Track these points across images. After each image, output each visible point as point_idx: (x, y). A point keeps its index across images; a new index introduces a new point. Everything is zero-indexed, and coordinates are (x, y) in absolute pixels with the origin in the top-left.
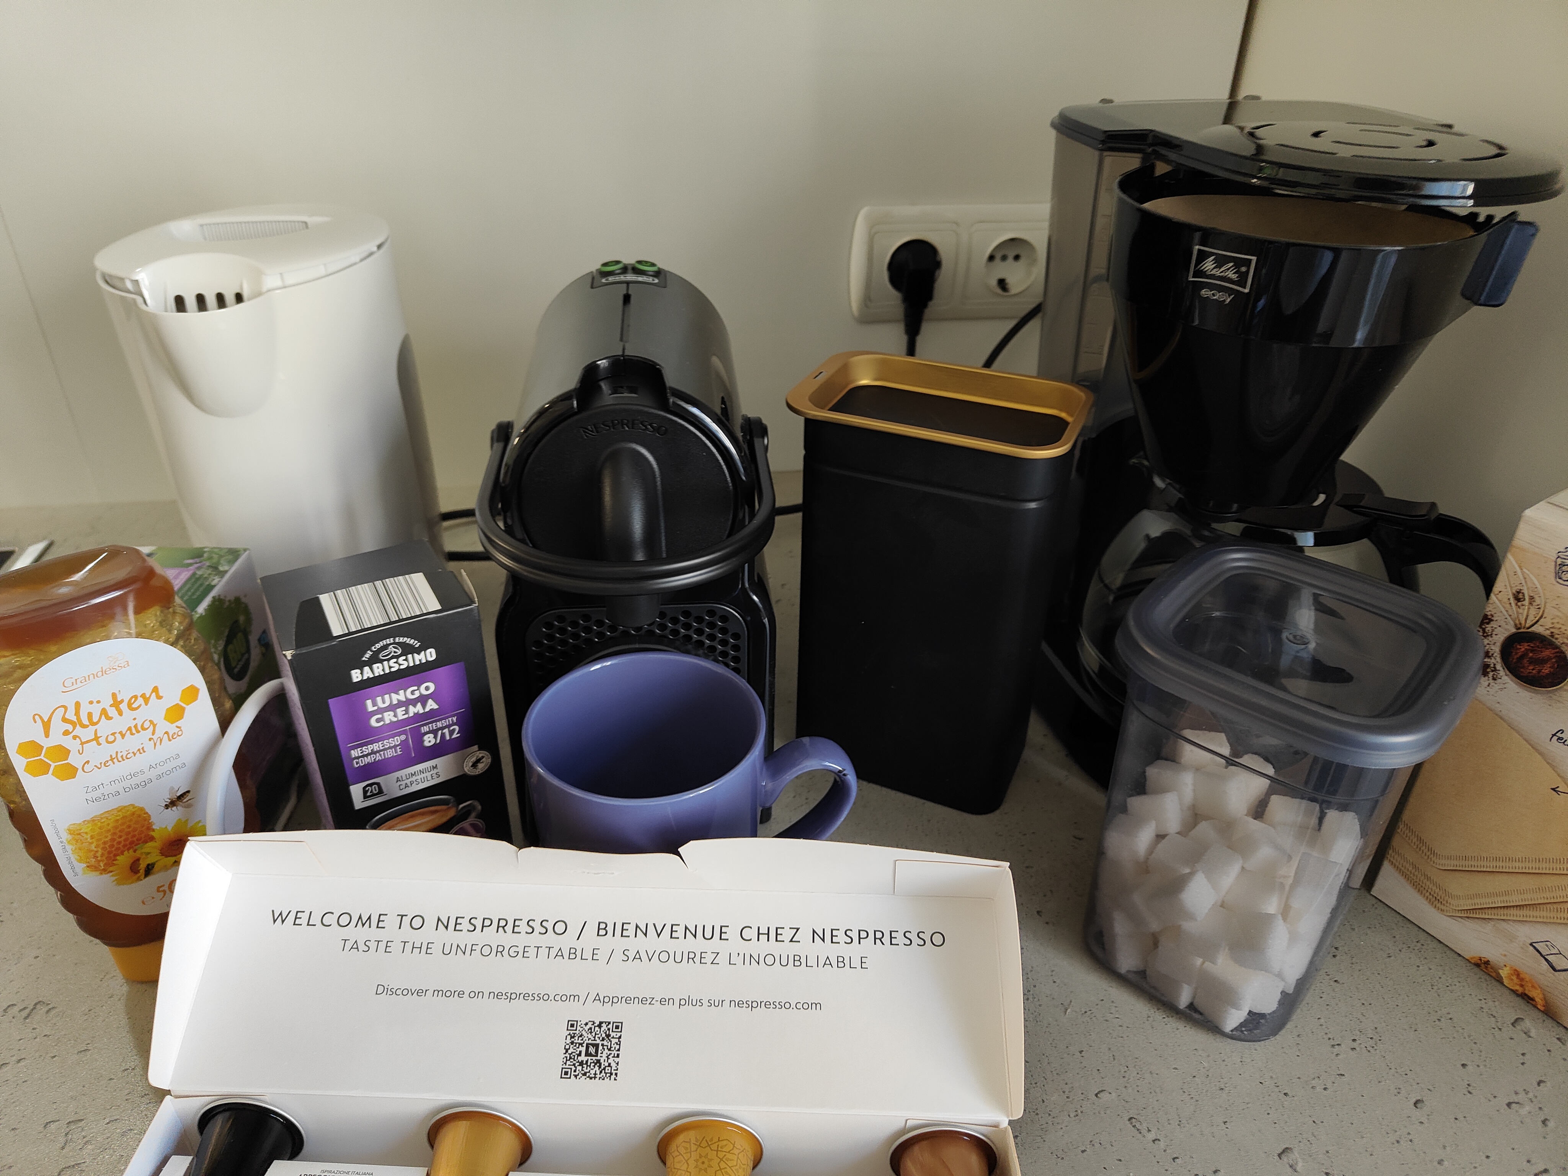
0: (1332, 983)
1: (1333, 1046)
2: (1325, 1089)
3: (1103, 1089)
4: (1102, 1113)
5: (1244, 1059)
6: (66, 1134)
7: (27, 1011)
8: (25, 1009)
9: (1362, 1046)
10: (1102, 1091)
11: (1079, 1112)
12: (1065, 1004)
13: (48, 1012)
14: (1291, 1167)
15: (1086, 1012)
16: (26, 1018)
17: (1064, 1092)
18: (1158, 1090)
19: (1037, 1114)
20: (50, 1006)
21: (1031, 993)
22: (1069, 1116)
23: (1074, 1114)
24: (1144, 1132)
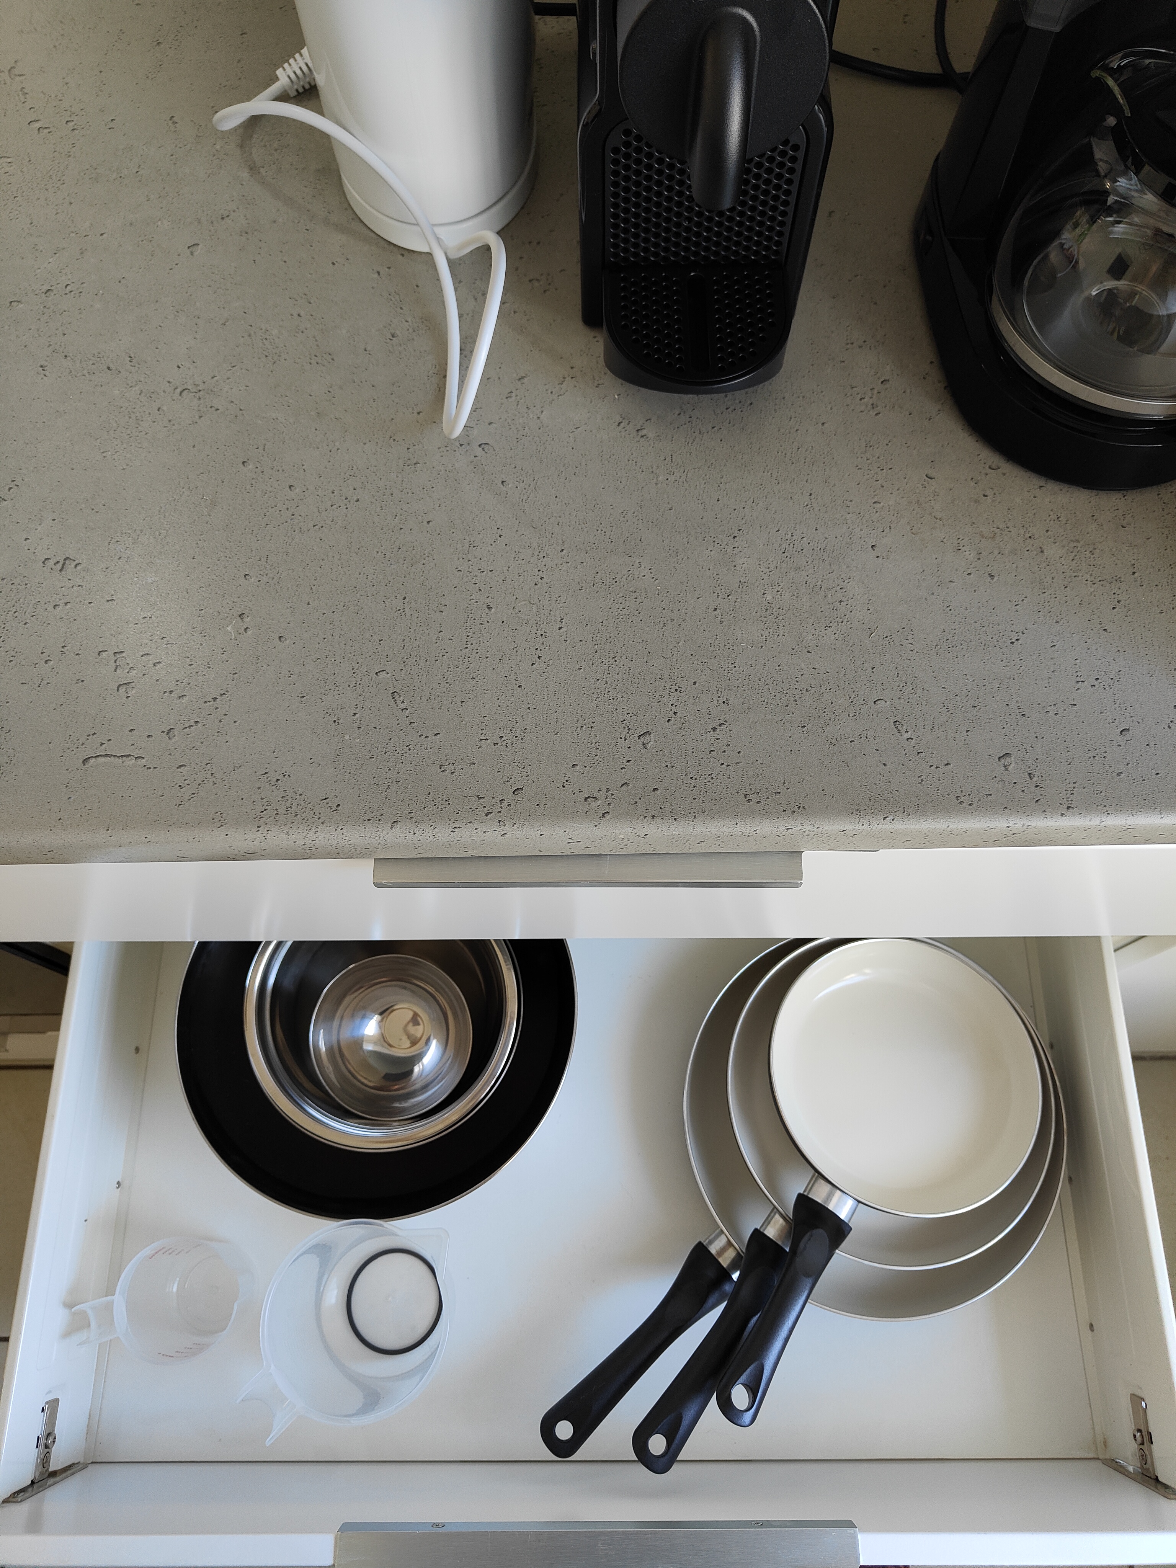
0: (1101, 631)
1: (1078, 682)
2: (1056, 714)
3: (882, 698)
4: (875, 716)
5: (1001, 686)
6: (115, 661)
7: (60, 564)
8: (58, 562)
9: (1102, 684)
10: (881, 699)
11: (858, 713)
12: (873, 629)
13: (76, 566)
14: (1005, 767)
15: (887, 637)
16: (61, 571)
17: (850, 698)
18: (924, 703)
19: (825, 712)
20: (77, 562)
21: (847, 617)
22: (849, 715)
23: (854, 714)
24: (903, 732)
